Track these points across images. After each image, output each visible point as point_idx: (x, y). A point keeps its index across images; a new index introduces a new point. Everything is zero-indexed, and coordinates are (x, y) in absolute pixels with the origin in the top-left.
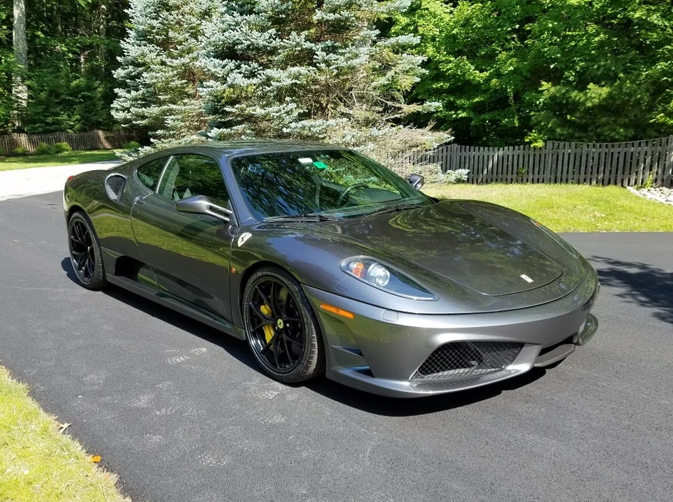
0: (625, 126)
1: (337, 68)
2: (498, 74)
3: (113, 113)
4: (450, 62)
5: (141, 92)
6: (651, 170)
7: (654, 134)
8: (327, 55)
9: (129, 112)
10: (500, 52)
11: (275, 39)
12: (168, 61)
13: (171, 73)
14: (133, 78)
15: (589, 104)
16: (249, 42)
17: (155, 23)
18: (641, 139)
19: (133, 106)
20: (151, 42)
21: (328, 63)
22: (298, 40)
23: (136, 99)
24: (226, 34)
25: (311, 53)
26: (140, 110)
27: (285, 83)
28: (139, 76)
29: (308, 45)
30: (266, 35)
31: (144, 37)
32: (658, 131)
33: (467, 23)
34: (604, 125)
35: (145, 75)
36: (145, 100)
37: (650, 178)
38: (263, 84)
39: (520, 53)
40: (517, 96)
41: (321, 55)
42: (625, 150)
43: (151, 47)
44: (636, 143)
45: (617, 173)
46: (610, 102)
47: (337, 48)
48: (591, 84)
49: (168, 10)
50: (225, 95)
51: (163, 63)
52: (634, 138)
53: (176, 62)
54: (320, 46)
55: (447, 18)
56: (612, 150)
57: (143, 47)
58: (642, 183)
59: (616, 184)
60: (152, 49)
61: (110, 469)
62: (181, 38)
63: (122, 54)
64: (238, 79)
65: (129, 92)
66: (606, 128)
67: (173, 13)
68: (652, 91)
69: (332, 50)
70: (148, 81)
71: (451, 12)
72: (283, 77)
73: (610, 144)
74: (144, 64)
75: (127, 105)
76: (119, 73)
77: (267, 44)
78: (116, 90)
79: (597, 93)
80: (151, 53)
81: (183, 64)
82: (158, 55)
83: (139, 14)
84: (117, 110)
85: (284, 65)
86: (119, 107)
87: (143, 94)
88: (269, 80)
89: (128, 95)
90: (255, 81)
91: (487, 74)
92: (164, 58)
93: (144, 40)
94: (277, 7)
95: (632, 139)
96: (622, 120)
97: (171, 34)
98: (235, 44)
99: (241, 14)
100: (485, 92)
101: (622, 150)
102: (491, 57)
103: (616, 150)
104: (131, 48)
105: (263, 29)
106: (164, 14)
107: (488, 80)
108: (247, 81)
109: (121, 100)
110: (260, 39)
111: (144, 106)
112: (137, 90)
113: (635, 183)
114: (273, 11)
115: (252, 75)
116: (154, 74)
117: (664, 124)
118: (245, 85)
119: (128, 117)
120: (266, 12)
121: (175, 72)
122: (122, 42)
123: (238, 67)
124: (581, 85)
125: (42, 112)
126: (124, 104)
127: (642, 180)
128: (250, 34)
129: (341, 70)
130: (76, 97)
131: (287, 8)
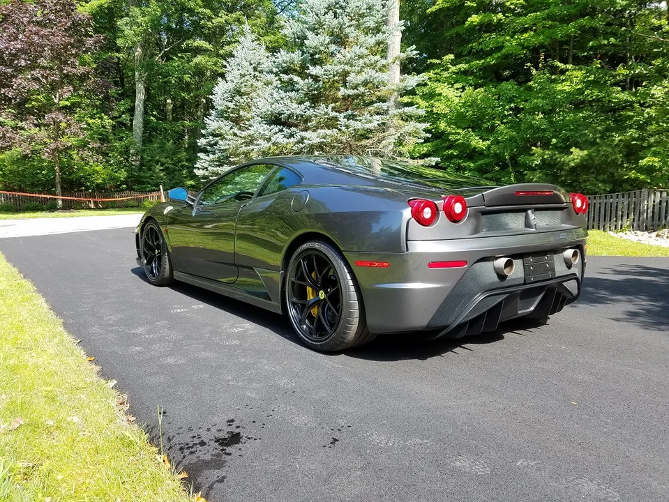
0: (604, 181)
1: (355, 130)
2: (497, 142)
3: (195, 171)
4: (459, 134)
5: (217, 156)
6: (628, 217)
7: (629, 187)
8: (348, 120)
9: (207, 170)
10: (499, 125)
11: (309, 110)
12: (238, 132)
13: (239, 142)
14: (211, 146)
15: (572, 164)
16: (289, 112)
17: (231, 105)
18: (618, 191)
19: (210, 165)
20: (227, 118)
21: (347, 127)
22: (326, 110)
23: (213, 161)
24: (273, 106)
25: (336, 119)
26: (215, 169)
27: (314, 141)
28: (216, 144)
29: (334, 114)
30: (303, 107)
31: (223, 115)
32: (632, 185)
33: (473, 104)
34: (585, 181)
35: (220, 142)
36: (220, 162)
37: (626, 223)
38: (298, 142)
39: (515, 125)
40: (513, 158)
41: (342, 121)
42: (605, 201)
43: (226, 122)
44: (614, 195)
45: (599, 220)
46: (590, 162)
47: (355, 116)
48: (574, 148)
49: (240, 96)
50: (271, 151)
51: (235, 135)
52: (612, 191)
53: (244, 134)
54: (343, 115)
55: (457, 100)
56: (595, 201)
57: (220, 122)
58: (621, 228)
59: (599, 228)
60: (227, 124)
61: (97, 363)
62: (249, 116)
63: (204, 128)
64: (280, 138)
65: (208, 156)
66: (588, 183)
67: (244, 97)
68: (625, 153)
69: (352, 117)
70: (222, 148)
71: (460, 96)
72: (313, 137)
73: (592, 197)
74: (220, 135)
75: (206, 165)
76: (202, 142)
77: (303, 113)
78: (199, 155)
79: (577, 154)
80: (225, 126)
81: (250, 136)
82: (231, 128)
83: (218, 98)
84: (199, 169)
85: (316, 129)
86: (200, 167)
87: (219, 157)
88: (302, 140)
89: (207, 158)
90: (292, 140)
91: (489, 142)
92: (236, 130)
93: (222, 117)
94: (311, 86)
95: (610, 192)
96: (601, 177)
97: (242, 113)
98: (280, 114)
99: (286, 92)
100: (488, 156)
101: (603, 201)
102: (492, 129)
103: (598, 201)
104: (212, 124)
105: (301, 103)
106: (237, 98)
107: (488, 148)
108: (286, 140)
109: (202, 161)
110: (297, 109)
111: (219, 166)
112: (214, 154)
113: (615, 229)
114: (308, 88)
115: (292, 135)
116: (228, 142)
117: (636, 179)
118: (285, 143)
119: (206, 174)
120: (303, 90)
121: (243, 141)
122: (205, 119)
123: (281, 131)
124: (566, 150)
125: (150, 176)
126: (203, 164)
127: (621, 226)
128: (291, 106)
129: (358, 132)
130: (176, 166)
131: (318, 86)
